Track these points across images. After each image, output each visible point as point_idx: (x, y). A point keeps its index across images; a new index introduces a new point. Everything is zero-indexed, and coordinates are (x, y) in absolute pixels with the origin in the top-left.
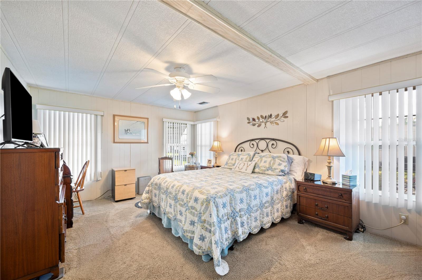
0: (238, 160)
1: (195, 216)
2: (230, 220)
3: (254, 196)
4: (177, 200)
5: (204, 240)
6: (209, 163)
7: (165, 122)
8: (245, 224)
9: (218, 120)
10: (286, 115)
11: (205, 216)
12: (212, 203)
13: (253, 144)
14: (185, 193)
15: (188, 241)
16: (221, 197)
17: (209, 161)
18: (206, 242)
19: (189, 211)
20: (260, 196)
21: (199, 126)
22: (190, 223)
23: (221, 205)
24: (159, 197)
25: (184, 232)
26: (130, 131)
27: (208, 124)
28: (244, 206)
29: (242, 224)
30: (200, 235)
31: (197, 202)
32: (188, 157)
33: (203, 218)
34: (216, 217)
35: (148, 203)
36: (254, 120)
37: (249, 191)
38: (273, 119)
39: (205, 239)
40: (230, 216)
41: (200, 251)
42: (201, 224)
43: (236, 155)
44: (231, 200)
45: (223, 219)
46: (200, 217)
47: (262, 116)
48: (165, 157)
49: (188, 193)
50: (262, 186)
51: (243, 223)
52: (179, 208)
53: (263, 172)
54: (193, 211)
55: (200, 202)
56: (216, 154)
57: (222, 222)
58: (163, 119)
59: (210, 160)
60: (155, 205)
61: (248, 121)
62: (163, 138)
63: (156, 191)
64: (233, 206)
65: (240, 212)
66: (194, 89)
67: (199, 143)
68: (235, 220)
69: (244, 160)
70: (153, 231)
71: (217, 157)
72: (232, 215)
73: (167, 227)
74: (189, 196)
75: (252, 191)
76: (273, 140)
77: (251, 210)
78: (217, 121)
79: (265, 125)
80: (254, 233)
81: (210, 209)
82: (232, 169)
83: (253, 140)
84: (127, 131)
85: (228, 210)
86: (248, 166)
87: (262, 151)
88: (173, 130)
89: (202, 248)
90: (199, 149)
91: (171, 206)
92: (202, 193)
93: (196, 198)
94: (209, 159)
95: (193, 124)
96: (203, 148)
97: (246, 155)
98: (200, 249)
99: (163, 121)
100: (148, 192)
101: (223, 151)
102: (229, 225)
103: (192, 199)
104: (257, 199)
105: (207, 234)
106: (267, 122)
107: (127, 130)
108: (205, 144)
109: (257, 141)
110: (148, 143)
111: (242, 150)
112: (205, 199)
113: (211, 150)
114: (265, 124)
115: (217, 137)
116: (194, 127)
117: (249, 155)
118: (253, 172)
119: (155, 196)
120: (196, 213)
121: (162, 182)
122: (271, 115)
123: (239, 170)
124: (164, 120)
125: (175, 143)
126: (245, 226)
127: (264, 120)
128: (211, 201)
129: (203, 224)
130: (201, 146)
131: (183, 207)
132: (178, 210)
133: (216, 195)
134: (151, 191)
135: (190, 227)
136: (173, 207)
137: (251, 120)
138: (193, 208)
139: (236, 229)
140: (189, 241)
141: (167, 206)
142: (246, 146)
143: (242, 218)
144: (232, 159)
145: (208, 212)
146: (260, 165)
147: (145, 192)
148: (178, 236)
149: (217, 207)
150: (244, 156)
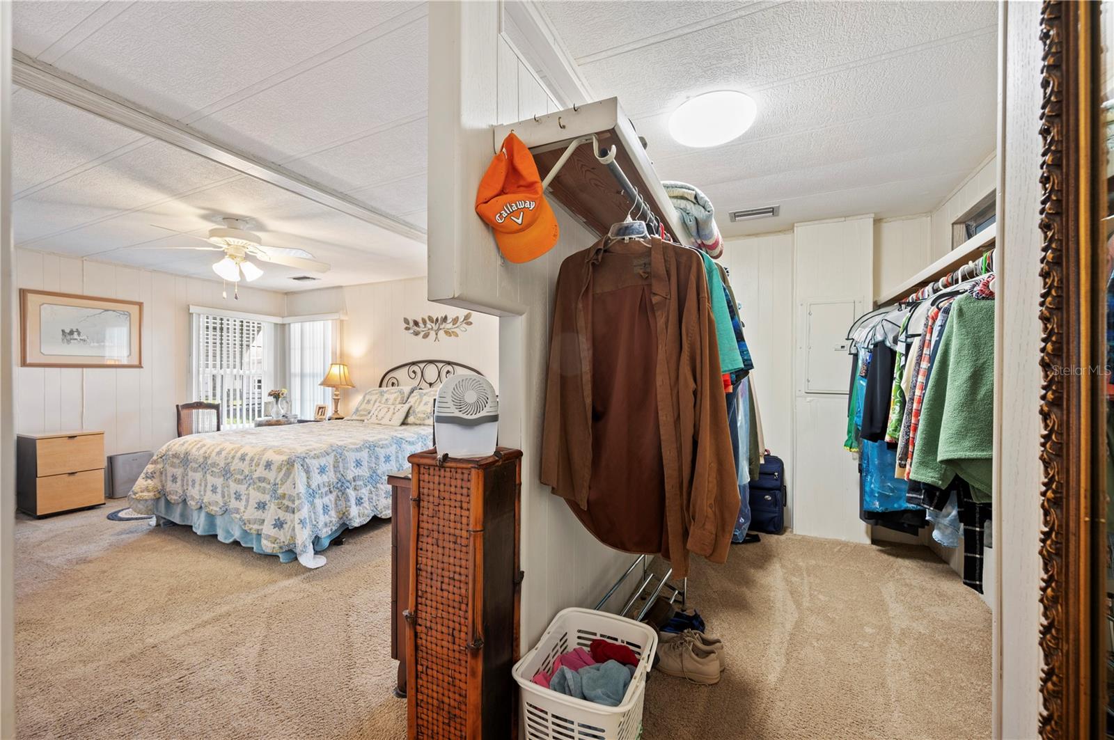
0: (380, 402)
1: (267, 492)
2: (335, 494)
3: (385, 457)
4: (228, 475)
5: (282, 527)
6: (320, 413)
7: (196, 314)
8: (365, 501)
9: (343, 318)
10: (470, 320)
11: (284, 487)
12: (297, 466)
13: (414, 372)
14: (248, 458)
15: (252, 544)
16: (316, 457)
17: (320, 408)
18: (287, 529)
19: (255, 486)
20: (397, 457)
21: (295, 328)
22: (256, 506)
23: (315, 468)
24: (183, 480)
25: (245, 524)
26: (79, 334)
27: (319, 325)
28: (364, 472)
29: (359, 501)
30: (275, 520)
31: (270, 468)
32: (265, 403)
33: (280, 492)
34: (306, 487)
35: (152, 500)
36: (416, 323)
37: (376, 448)
38: (449, 326)
39: (284, 526)
40: (333, 487)
41: (275, 546)
42: (276, 501)
43: (376, 394)
44: (336, 461)
45: (320, 492)
46: (275, 491)
47: (430, 319)
48: (195, 403)
49: (252, 457)
50: (404, 441)
51: (362, 499)
52: (233, 486)
53: (422, 422)
54: (263, 485)
55: (274, 467)
56: (337, 393)
57: (317, 496)
58: (191, 306)
59: (323, 408)
60: (175, 500)
61: (407, 326)
62: (190, 355)
63: (175, 470)
64: (340, 471)
65: (354, 481)
66: (271, 261)
67: (295, 367)
68: (343, 493)
69: (390, 402)
70: (170, 547)
71: (338, 399)
72: (339, 485)
73: (207, 534)
74: (255, 462)
75: (382, 448)
76: (449, 363)
77: (379, 478)
78: (342, 321)
79: (435, 336)
80: (383, 517)
81: (295, 475)
82: (363, 421)
83: (414, 363)
84: (68, 335)
85: (330, 476)
86: (394, 413)
87: (431, 384)
88: (222, 336)
89: (278, 541)
90: (296, 383)
91: (216, 488)
92: (280, 453)
93: (267, 462)
94: (322, 403)
95: (281, 323)
96: (308, 381)
97: (396, 393)
98: (274, 543)
99: (191, 312)
100: (150, 476)
101: (354, 387)
102: (333, 502)
103: (260, 466)
104: (391, 462)
105: (287, 516)
106: (439, 329)
107: (71, 333)
108: (311, 371)
109: (422, 365)
110: (142, 367)
111: (393, 384)
112: (286, 461)
113: (326, 383)
114: (437, 334)
115: (342, 355)
116: (282, 331)
117: (401, 392)
118: (404, 423)
119: (174, 479)
120: (268, 487)
121: (192, 448)
122: (446, 317)
123: (377, 422)
124: (193, 309)
125: (228, 367)
126: (365, 505)
127: (433, 325)
128: (295, 464)
129: (280, 501)
130: (302, 376)
131: (241, 484)
132: (232, 492)
133: (307, 453)
134: (161, 473)
135: (256, 514)
136: (219, 490)
137: (411, 324)
138: (262, 480)
139: (346, 508)
140: (254, 542)
141: (205, 491)
142: (402, 375)
143: (358, 490)
144: (369, 402)
145: (290, 480)
146: (417, 410)
147: (143, 475)
148: (231, 540)
149: (307, 472)
150: (391, 394)
